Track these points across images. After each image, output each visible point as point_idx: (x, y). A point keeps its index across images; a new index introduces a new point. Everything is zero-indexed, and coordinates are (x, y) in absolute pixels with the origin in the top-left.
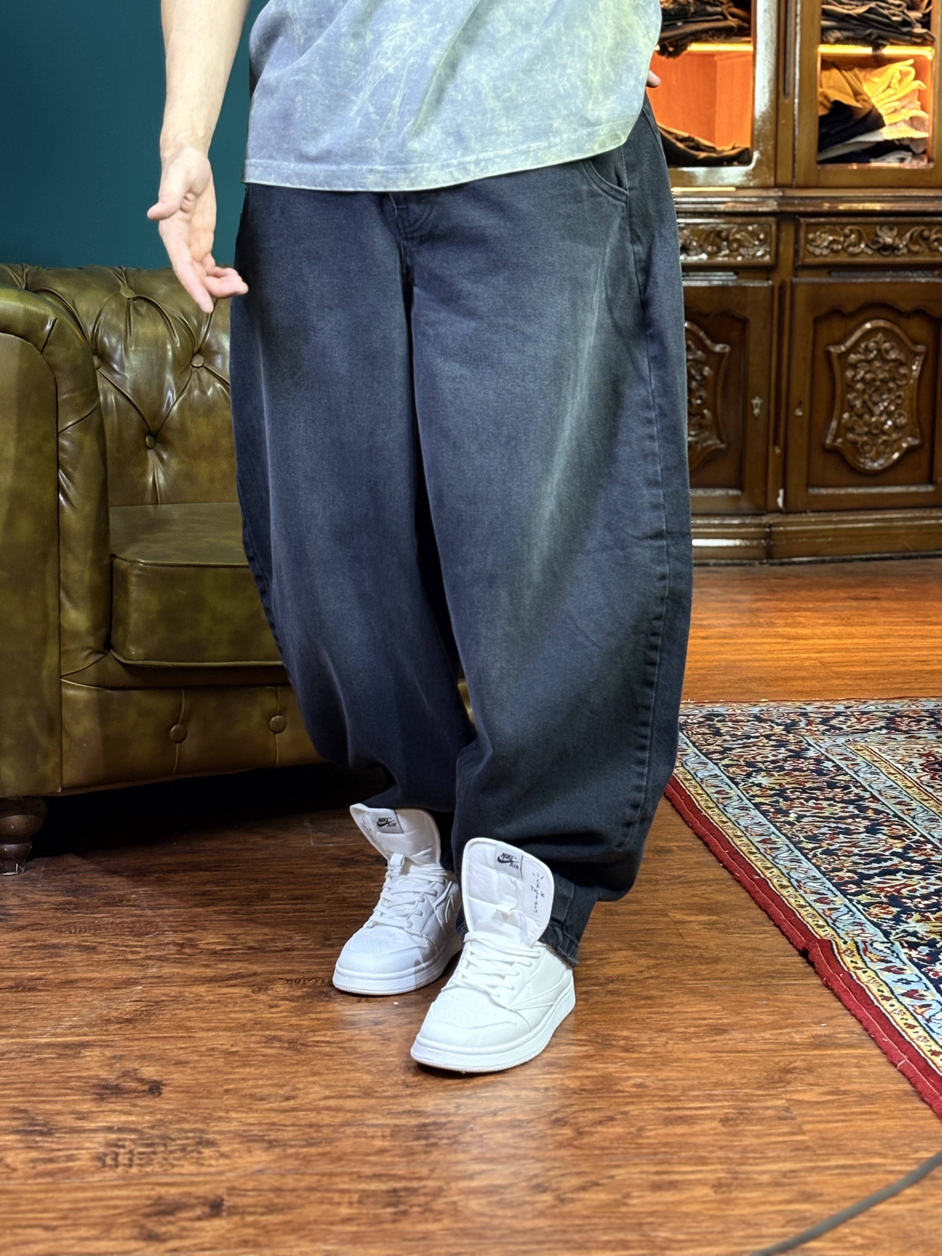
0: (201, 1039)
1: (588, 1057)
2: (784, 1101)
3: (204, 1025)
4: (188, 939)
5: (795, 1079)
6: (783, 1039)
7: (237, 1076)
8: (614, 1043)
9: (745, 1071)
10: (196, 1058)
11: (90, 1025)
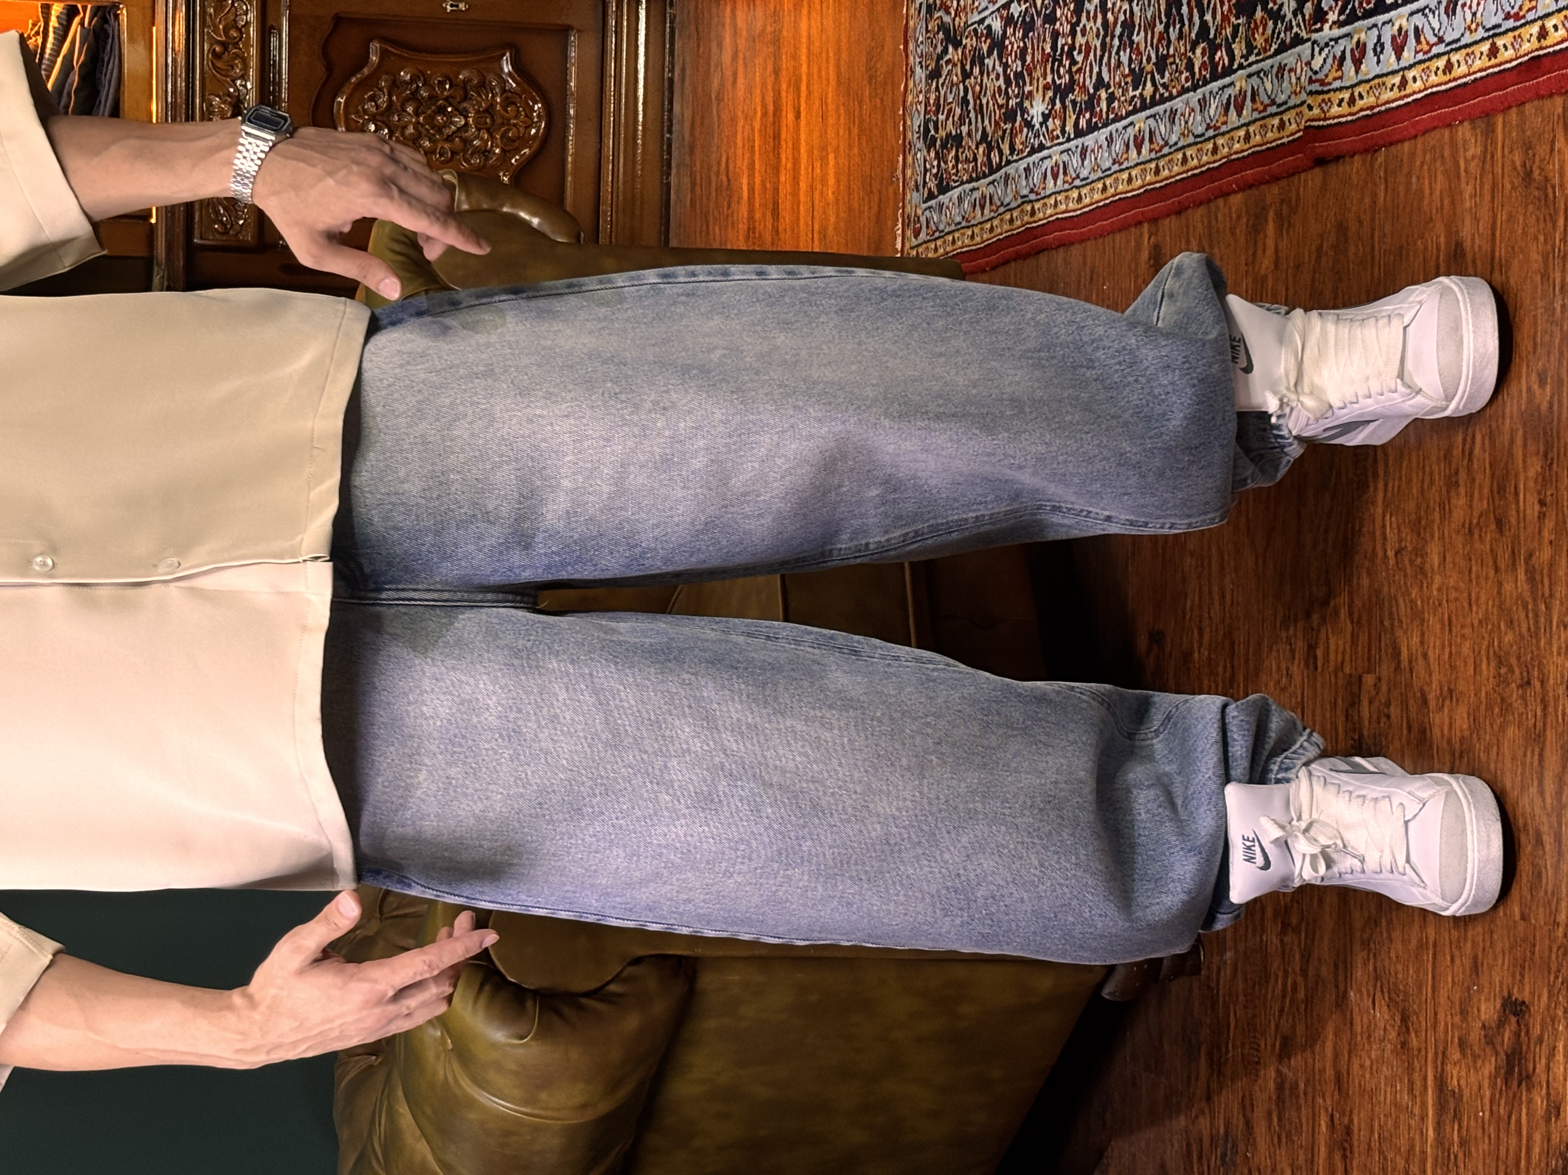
4: (1276, 914)
5: (1539, 167)
6: (1475, 169)
9: (1525, 234)
10: (1469, 945)
11: (1410, 1069)
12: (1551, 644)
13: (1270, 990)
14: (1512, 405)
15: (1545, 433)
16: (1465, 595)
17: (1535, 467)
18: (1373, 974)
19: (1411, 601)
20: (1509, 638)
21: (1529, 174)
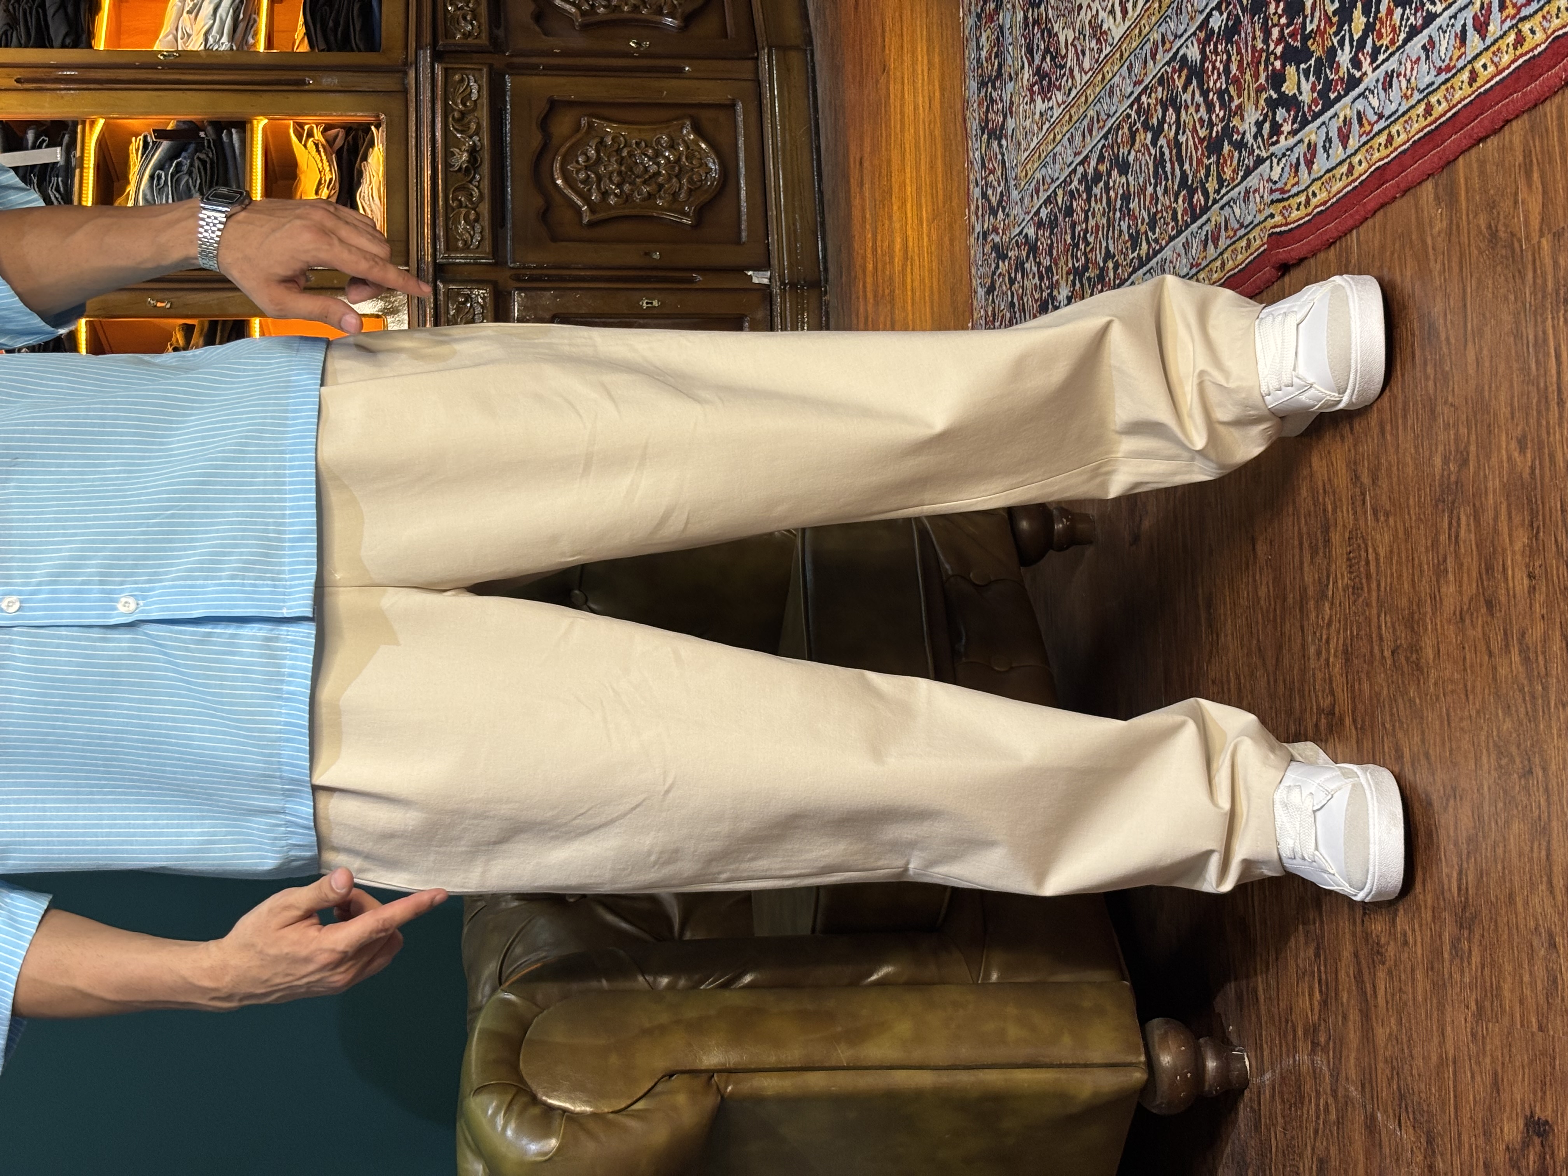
0: (1457, 1048)
1: (1476, 516)
2: (1544, 241)
3: (1436, 1040)
4: (1305, 1034)
5: (1506, 226)
6: (1441, 244)
7: (1518, 1009)
8: (1453, 478)
9: (1495, 296)
10: (1488, 1060)
12: (1550, 727)
13: (1305, 1112)
14: (1494, 479)
15: (1530, 501)
16: (1461, 686)
17: (1522, 539)
18: (1397, 1094)
19: (1410, 700)
20: (1507, 725)
21: (1494, 234)
